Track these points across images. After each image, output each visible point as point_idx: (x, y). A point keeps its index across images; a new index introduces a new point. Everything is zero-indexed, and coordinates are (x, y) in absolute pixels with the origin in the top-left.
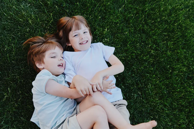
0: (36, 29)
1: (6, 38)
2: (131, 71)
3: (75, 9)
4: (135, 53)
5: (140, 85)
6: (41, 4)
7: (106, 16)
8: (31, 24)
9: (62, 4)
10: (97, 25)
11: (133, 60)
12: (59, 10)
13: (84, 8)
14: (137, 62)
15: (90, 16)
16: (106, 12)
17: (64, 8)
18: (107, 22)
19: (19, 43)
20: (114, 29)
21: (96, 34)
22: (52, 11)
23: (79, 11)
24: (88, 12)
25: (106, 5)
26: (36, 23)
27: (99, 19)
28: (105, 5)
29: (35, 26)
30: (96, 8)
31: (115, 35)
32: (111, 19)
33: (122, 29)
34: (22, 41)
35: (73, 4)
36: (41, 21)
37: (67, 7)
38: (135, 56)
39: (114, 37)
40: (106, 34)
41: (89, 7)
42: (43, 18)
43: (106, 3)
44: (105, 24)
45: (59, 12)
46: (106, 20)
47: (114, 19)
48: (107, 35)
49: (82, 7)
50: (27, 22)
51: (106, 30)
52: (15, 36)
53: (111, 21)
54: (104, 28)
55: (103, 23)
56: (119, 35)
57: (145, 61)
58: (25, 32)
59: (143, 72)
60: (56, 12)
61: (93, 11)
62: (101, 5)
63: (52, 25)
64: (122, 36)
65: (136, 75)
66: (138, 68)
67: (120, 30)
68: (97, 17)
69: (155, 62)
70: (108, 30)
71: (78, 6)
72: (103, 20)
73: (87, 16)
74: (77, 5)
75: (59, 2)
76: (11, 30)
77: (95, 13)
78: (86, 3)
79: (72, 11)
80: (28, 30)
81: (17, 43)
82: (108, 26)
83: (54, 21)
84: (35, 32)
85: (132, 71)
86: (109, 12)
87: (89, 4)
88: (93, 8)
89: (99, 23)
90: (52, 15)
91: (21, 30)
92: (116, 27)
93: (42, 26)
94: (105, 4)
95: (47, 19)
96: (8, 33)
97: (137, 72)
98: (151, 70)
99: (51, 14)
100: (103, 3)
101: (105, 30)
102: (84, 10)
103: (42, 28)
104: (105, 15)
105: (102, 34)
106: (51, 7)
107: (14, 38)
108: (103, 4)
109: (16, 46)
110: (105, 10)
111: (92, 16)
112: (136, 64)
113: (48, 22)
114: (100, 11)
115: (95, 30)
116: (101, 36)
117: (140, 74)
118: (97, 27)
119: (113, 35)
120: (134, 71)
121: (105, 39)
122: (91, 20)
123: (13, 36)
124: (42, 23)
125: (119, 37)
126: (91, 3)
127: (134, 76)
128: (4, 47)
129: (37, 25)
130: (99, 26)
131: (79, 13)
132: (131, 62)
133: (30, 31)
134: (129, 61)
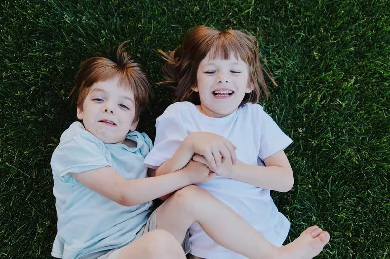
0: (211, 13)
1: (152, 7)
2: (357, 197)
3: (307, 9)
5: (361, 239)
7: (368, 52)
8: (206, 0)
10: (336, 62)
11: (377, 178)
13: (329, 15)
14: (385, 186)
15: (332, 35)
16: (373, 44)
18: (363, 67)
19: (167, 27)
20: (370, 90)
21: (324, 79)
23: (313, 17)
24: (333, 26)
25: (382, 28)
26: (218, 3)
27: (349, 51)
28: (377, 29)
29: (212, 9)
30: (355, 26)
31: (366, 103)
32: (376, 65)
34: (175, 24)
36: (228, 4)
38: (387, 171)
39: (361, 107)
40: (346, 91)
41: (340, 16)
43: (383, 25)
44: (356, 69)
45: (272, 1)
46: (362, 62)
47: (382, 67)
48: (346, 94)
49: (324, 10)
51: (352, 81)
52: (168, 10)
53: (374, 69)
54: (348, 73)
55: (353, 64)
56: (375, 108)
58: (188, 11)
61: (346, 29)
62: (371, 25)
63: (244, 20)
64: (380, 112)
66: (379, 201)
67: (383, 98)
68: (345, 45)
70: (355, 83)
71: (316, 6)
72: (357, 58)
73: (325, 33)
74: (317, 2)
77: (346, 34)
78: (338, 6)
79: (299, 11)
80: (196, 9)
81: (165, 25)
82: (360, 76)
83: (251, 15)
84: (206, 19)
85: (361, 199)
86: (381, 47)
87: (343, 11)
88: (349, 23)
89: (343, 60)
90: (255, 2)
92: (378, 86)
93: (225, 15)
94: (379, 24)
95: (242, 4)
97: (372, 208)
100: (376, 22)
101: (348, 81)
102: (326, 18)
103: (223, 17)
104: (366, 50)
105: (338, 87)
107: (164, 13)
108: (376, 25)
109: (160, 30)
110: (372, 40)
111: (335, 39)
112: (380, 191)
113: (241, 10)
114: (359, 36)
115: (327, 70)
116: (332, 88)
117: (376, 215)
118: (334, 66)
119: (360, 100)
120: (366, 203)
121: (338, 100)
122: (330, 46)
123: (164, 9)
124: (227, 8)
125: (372, 111)
126: (350, 11)
127: (358, 212)
128: (139, 21)
129: (217, 8)
130: (339, 67)
131: (311, 20)
132: (369, 179)
133: (197, 12)
134: (367, 174)
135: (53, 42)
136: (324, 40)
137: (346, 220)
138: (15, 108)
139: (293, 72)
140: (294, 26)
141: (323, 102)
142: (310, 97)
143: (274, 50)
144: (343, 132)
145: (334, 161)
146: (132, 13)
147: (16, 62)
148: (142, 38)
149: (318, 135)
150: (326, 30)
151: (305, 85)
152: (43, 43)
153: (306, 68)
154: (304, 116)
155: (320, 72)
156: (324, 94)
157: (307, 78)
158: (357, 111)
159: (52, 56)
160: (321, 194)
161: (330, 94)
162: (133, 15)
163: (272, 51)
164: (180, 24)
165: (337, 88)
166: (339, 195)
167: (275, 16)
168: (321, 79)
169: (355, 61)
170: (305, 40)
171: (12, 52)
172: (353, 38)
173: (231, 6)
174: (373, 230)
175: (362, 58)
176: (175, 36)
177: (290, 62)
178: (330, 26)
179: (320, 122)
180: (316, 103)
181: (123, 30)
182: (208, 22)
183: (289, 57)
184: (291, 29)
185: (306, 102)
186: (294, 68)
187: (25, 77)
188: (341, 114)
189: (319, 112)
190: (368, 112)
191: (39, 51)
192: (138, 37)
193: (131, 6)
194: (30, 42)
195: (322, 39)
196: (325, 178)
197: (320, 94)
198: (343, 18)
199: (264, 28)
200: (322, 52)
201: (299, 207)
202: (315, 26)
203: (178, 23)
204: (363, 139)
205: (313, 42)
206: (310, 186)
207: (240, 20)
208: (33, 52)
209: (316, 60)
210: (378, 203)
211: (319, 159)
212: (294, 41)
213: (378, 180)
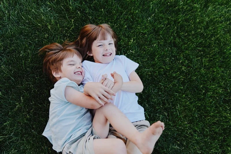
0: (55, 35)
1: (23, 44)
2: (157, 89)
3: (98, 16)
4: (163, 68)
5: (167, 105)
6: (62, 9)
7: (133, 25)
8: (50, 30)
9: (84, 10)
10: (121, 35)
12: (81, 16)
13: (109, 15)
14: (165, 78)
15: (114, 24)
16: (133, 21)
17: (87, 14)
18: (134, 32)
19: (36, 50)
20: (141, 41)
21: (120, 44)
22: (74, 17)
23: (103, 19)
24: (113, 19)
25: (134, 13)
26: (56, 28)
27: (125, 28)
28: (132, 14)
29: (54, 33)
30: (122, 16)
31: (142, 47)
32: (138, 29)
33: (151, 41)
35: (97, 11)
36: (61, 28)
37: (90, 14)
38: (163, 72)
39: (141, 49)
40: (132, 46)
41: (114, 14)
42: (63, 24)
43: (133, 11)
44: (132, 34)
45: (81, 18)
46: (133, 30)
47: (141, 29)
48: (132, 47)
49: (106, 14)
50: (46, 27)
51: (132, 40)
52: (32, 41)
53: (139, 31)
54: (129, 38)
55: (129, 33)
57: (175, 78)
58: (43, 39)
59: (171, 91)
60: (78, 18)
61: (119, 18)
62: (129, 13)
63: (72, 32)
64: (149, 48)
65: (163, 94)
66: (166, 85)
67: (148, 42)
68: (122, 26)
69: (186, 80)
70: (134, 41)
71: (102, 13)
72: (129, 29)
73: (111, 24)
74: (102, 11)
75: (82, 8)
76: (28, 35)
77: (120, 21)
78: (111, 9)
79: (96, 18)
80: (47, 36)
81: (34, 50)
82: (134, 36)
83: (75, 28)
84: (54, 39)
85: (159, 89)
86: (137, 21)
87: (114, 12)
88: (119, 15)
90: (74, 22)
91: (39, 36)
92: (143, 38)
93: (62, 33)
94: (132, 11)
95: (68, 25)
96: (25, 38)
97: (165, 90)
98: (181, 89)
99: (73, 20)
100: (130, 11)
101: (130, 41)
102: (109, 17)
103: (61, 35)
104: (132, 24)
106: (73, 13)
107: (30, 44)
108: (131, 12)
109: (33, 53)
110: (132, 19)
111: (117, 25)
112: (164, 81)
113: (69, 28)
114: (126, 20)
116: (126, 47)
117: (168, 92)
118: (122, 37)
119: (139, 47)
120: (161, 89)
122: (116, 28)
123: (29, 42)
124: (62, 30)
125: (146, 49)
126: (117, 10)
127: (160, 94)
128: (19, 53)
129: (57, 31)
130: (124, 36)
131: (103, 20)
132: (158, 79)
133: (48, 37)
134: (156, 77)
162: (14, 51)
165: (127, 46)
169: (129, 31)
173: (63, 28)
175: (132, 28)
178: (112, 20)
210: (166, 87)
213: (162, 77)
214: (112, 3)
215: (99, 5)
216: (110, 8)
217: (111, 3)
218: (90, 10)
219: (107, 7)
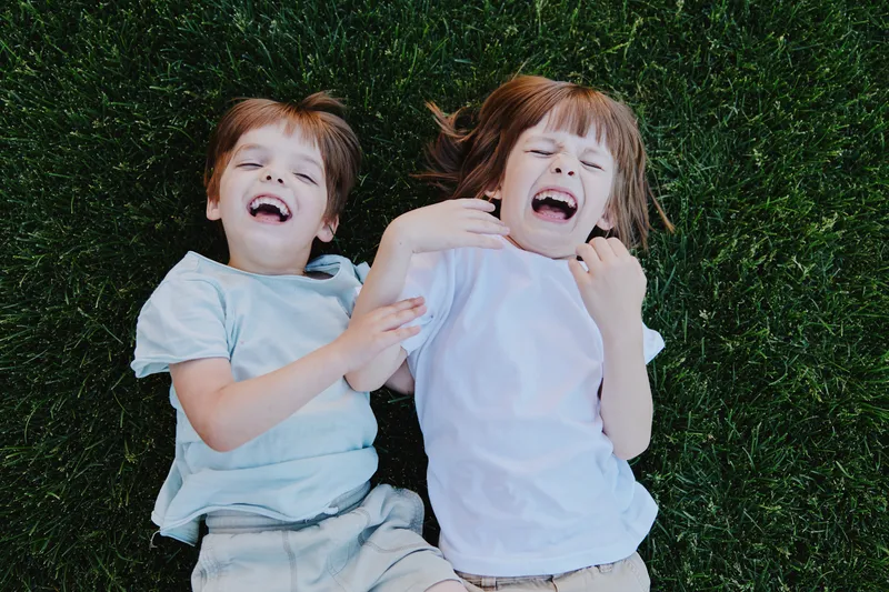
0: (542, 44)
1: (417, 17)
2: (812, 475)
3: (749, 56)
5: (810, 566)
7: (874, 163)
8: (535, 15)
9: (708, 6)
10: (799, 178)
11: (861, 439)
12: (680, 21)
13: (796, 74)
14: (876, 458)
15: (797, 118)
17: (707, 26)
18: (859, 195)
19: (446, 62)
20: (869, 246)
21: (768, 210)
22: (651, 13)
23: (762, 74)
24: (801, 99)
26: (559, 22)
27: (831, 158)
29: (544, 34)
30: (850, 103)
31: (855, 274)
34: (462, 58)
35: (756, 33)
36: (580, 28)
37: (721, 31)
39: (844, 280)
40: (815, 243)
41: (822, 79)
42: (595, 19)
44: (843, 197)
45: (676, 29)
46: (858, 184)
48: (814, 249)
49: (787, 63)
51: (830, 223)
52: (452, 26)
53: (883, 202)
54: (824, 205)
55: (836, 186)
56: (875, 287)
58: (493, 33)
59: (867, 523)
60: (663, 22)
61: (830, 108)
63: (610, 65)
66: (860, 488)
68: (825, 143)
70: (837, 227)
71: (772, 51)
72: (848, 173)
73: (783, 112)
74: (774, 44)
77: (829, 120)
78: (819, 56)
79: (733, 59)
80: (511, 31)
81: (440, 57)
82: (850, 213)
83: (627, 55)
84: (529, 54)
85: (820, 479)
87: (828, 70)
88: (838, 97)
89: (816, 176)
90: (639, 29)
91: (485, 19)
92: (886, 239)
93: (571, 49)
95: (611, 30)
97: (843, 501)
99: (639, 21)
101: (822, 222)
102: (790, 81)
103: (565, 54)
104: (870, 158)
105: (798, 231)
107: (441, 32)
109: (430, 66)
110: (885, 139)
111: (804, 128)
112: (864, 467)
113: (607, 43)
114: (857, 126)
115: (777, 192)
116: (784, 233)
117: (850, 518)
118: (794, 185)
119: (844, 266)
120: (830, 489)
121: (794, 259)
122: (792, 140)
123: (442, 22)
124: (578, 36)
125: (867, 293)
126: (844, 71)
127: (811, 507)
128: (387, 42)
129: (557, 33)
130: (805, 189)
131: (756, 80)
132: (842, 438)
133: (513, 38)
134: (838, 426)
135: (202, 68)
136: (778, 127)
137: (781, 520)
138: (107, 196)
139: (704, 189)
140: (717, 90)
141: (761, 261)
142: (734, 245)
143: (667, 136)
144: (796, 331)
145: (771, 389)
146: (374, 25)
147: (124, 101)
148: (390, 79)
149: (742, 330)
150: (787, 106)
151: (727, 218)
152: (182, 66)
153: (733, 182)
154: (717, 285)
155: (762, 195)
156: (766, 242)
157: (733, 205)
158: (833, 288)
159: (197, 97)
160: (734, 458)
161: (778, 246)
162: (375, 28)
163: (663, 138)
164: (472, 59)
165: (795, 234)
166: (772, 464)
167: (677, 63)
168: (762, 210)
169: (842, 179)
170: (737, 123)
171: (117, 79)
172: (845, 129)
173: (585, 34)
174: (839, 550)
175: (858, 175)
176: (458, 82)
177: (700, 165)
178: (795, 98)
179: (749, 303)
180: (745, 260)
181: (351, 56)
182: (534, 61)
183: (697, 156)
184: (711, 96)
185: (725, 256)
186: (706, 180)
187: (139, 134)
188: (797, 292)
189: (749, 280)
190: (858, 295)
191: (172, 83)
192: (381, 77)
193: (373, 9)
194: (156, 62)
195: (776, 125)
196: (745, 424)
197: (757, 241)
198: (826, 85)
199: (652, 87)
200: (772, 151)
201: (682, 479)
202: (764, 95)
203: (470, 56)
204: (841, 351)
205: (755, 129)
206: (711, 437)
207: (601, 62)
208: (159, 84)
209: (756, 167)
210: (855, 493)
211: (737, 383)
212: (713, 121)
213: (863, 444)
214: (839, 32)
215: (777, 15)
216: (816, 48)
217: (835, 32)
218: (729, 17)
219: (809, 39)
